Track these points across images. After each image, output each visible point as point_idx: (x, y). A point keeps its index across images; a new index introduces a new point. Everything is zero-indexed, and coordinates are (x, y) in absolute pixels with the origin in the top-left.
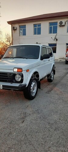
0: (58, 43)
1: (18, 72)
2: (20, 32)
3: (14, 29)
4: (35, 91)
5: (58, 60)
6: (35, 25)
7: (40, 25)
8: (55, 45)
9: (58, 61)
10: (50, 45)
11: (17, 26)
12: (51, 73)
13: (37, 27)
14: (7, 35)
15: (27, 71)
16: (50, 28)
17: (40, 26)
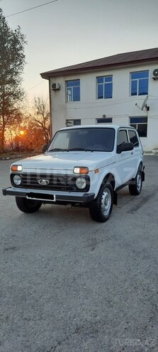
0: (150, 114)
1: (80, 173)
2: (67, 94)
3: (54, 89)
4: (108, 207)
5: (151, 152)
6: (99, 79)
7: (110, 78)
8: (145, 119)
9: (151, 154)
10: (133, 120)
11: (60, 82)
12: (136, 177)
13: (104, 83)
14: (37, 100)
15: (97, 171)
16: (133, 85)
17: (111, 81)
